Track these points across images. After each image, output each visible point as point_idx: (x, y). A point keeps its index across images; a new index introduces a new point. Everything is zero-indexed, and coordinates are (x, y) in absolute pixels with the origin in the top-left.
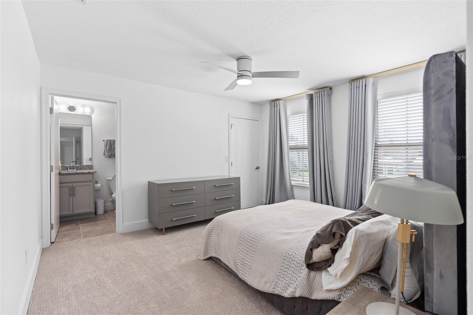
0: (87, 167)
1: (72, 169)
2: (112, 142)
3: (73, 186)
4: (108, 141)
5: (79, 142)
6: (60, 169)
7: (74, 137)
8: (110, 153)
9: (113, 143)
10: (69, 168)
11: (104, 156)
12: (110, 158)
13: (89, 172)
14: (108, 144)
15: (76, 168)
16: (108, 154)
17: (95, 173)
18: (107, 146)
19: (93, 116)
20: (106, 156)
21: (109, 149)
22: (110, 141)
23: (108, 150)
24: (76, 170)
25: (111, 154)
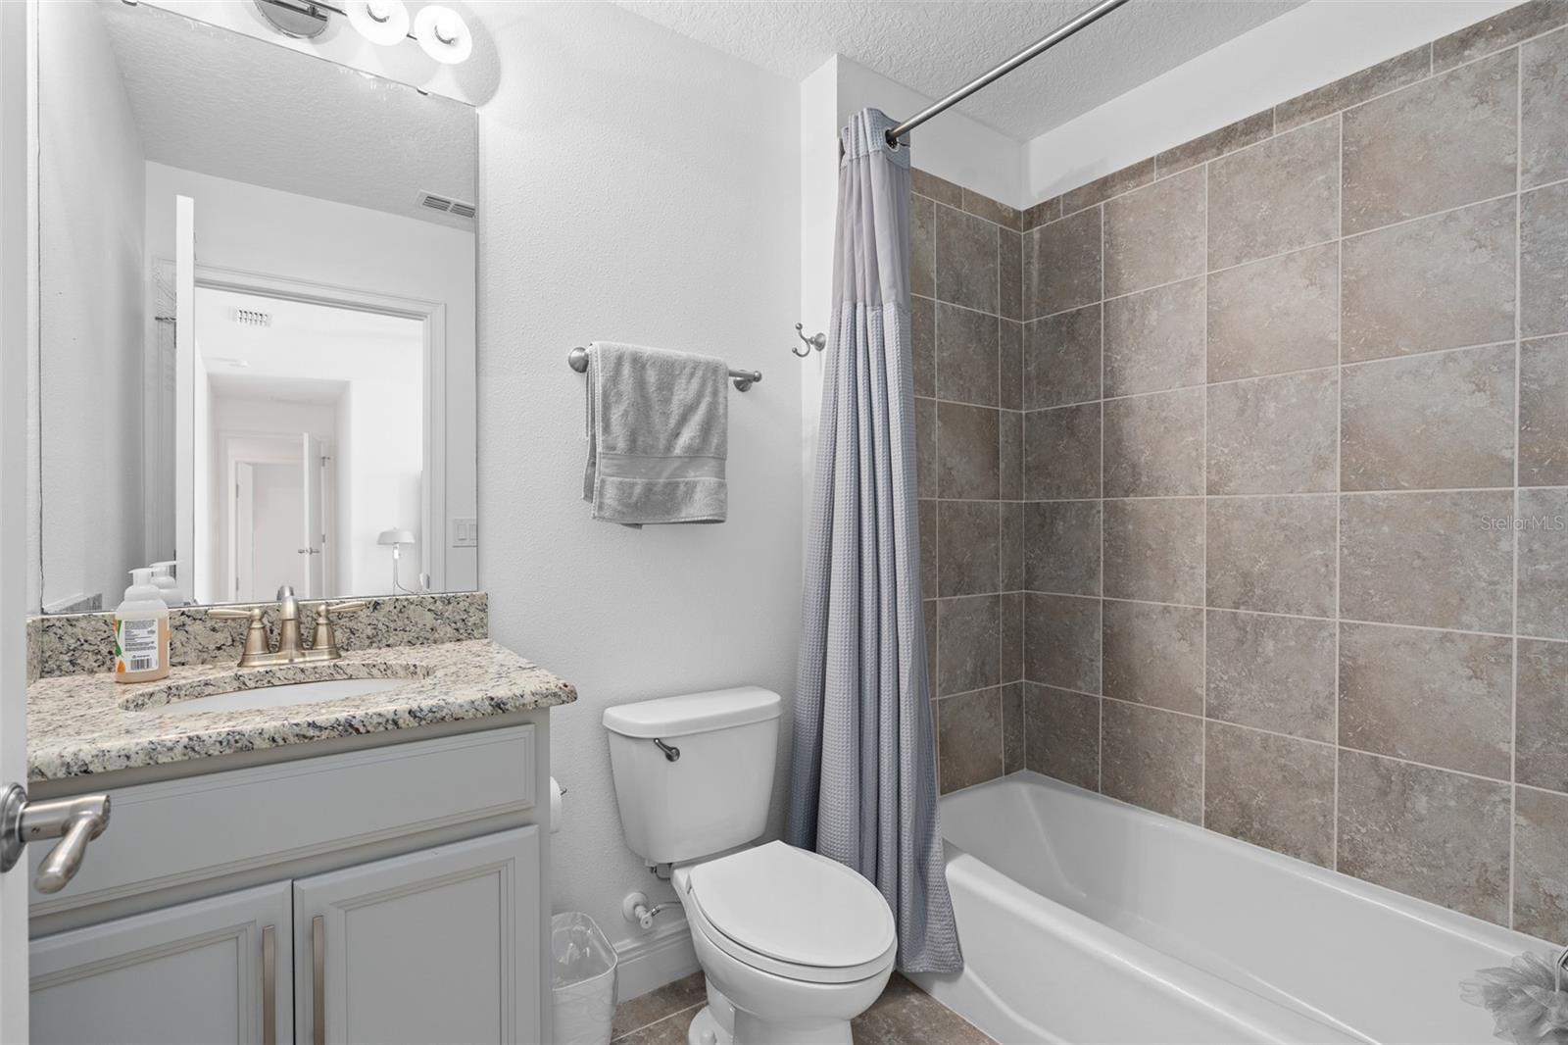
0: (438, 615)
1: (290, 650)
2: (652, 376)
3: (307, 908)
4: (620, 360)
5: (328, 461)
6: (153, 655)
7: (306, 436)
8: (640, 483)
9: (660, 389)
10: (256, 636)
11: (591, 508)
12: (638, 526)
13: (499, 706)
14: (619, 394)
15: (331, 635)
16: (621, 487)
17: (556, 711)
18: (616, 415)
19: (491, 118)
20: (601, 507)
21: (633, 440)
22: (639, 363)
23: (621, 444)
24: (336, 651)
25: (649, 489)
